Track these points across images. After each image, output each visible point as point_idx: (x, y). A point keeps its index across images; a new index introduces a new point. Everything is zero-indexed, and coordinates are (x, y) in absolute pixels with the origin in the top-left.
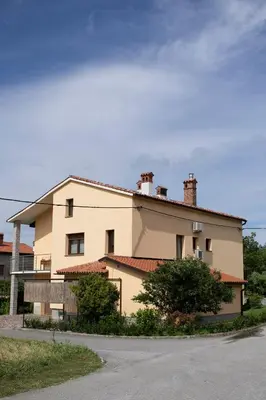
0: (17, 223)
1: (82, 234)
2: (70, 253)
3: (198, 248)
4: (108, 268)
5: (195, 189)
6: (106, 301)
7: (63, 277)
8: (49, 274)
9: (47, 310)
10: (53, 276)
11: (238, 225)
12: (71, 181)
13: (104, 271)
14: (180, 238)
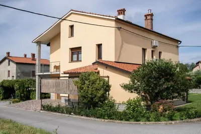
0: (39, 43)
1: (80, 48)
2: (72, 60)
3: (154, 57)
4: (99, 69)
5: (152, 19)
6: (101, 92)
7: (68, 75)
8: (59, 74)
9: (59, 97)
10: (61, 75)
11: (176, 44)
12: (72, 13)
13: (96, 71)
14: (144, 50)
